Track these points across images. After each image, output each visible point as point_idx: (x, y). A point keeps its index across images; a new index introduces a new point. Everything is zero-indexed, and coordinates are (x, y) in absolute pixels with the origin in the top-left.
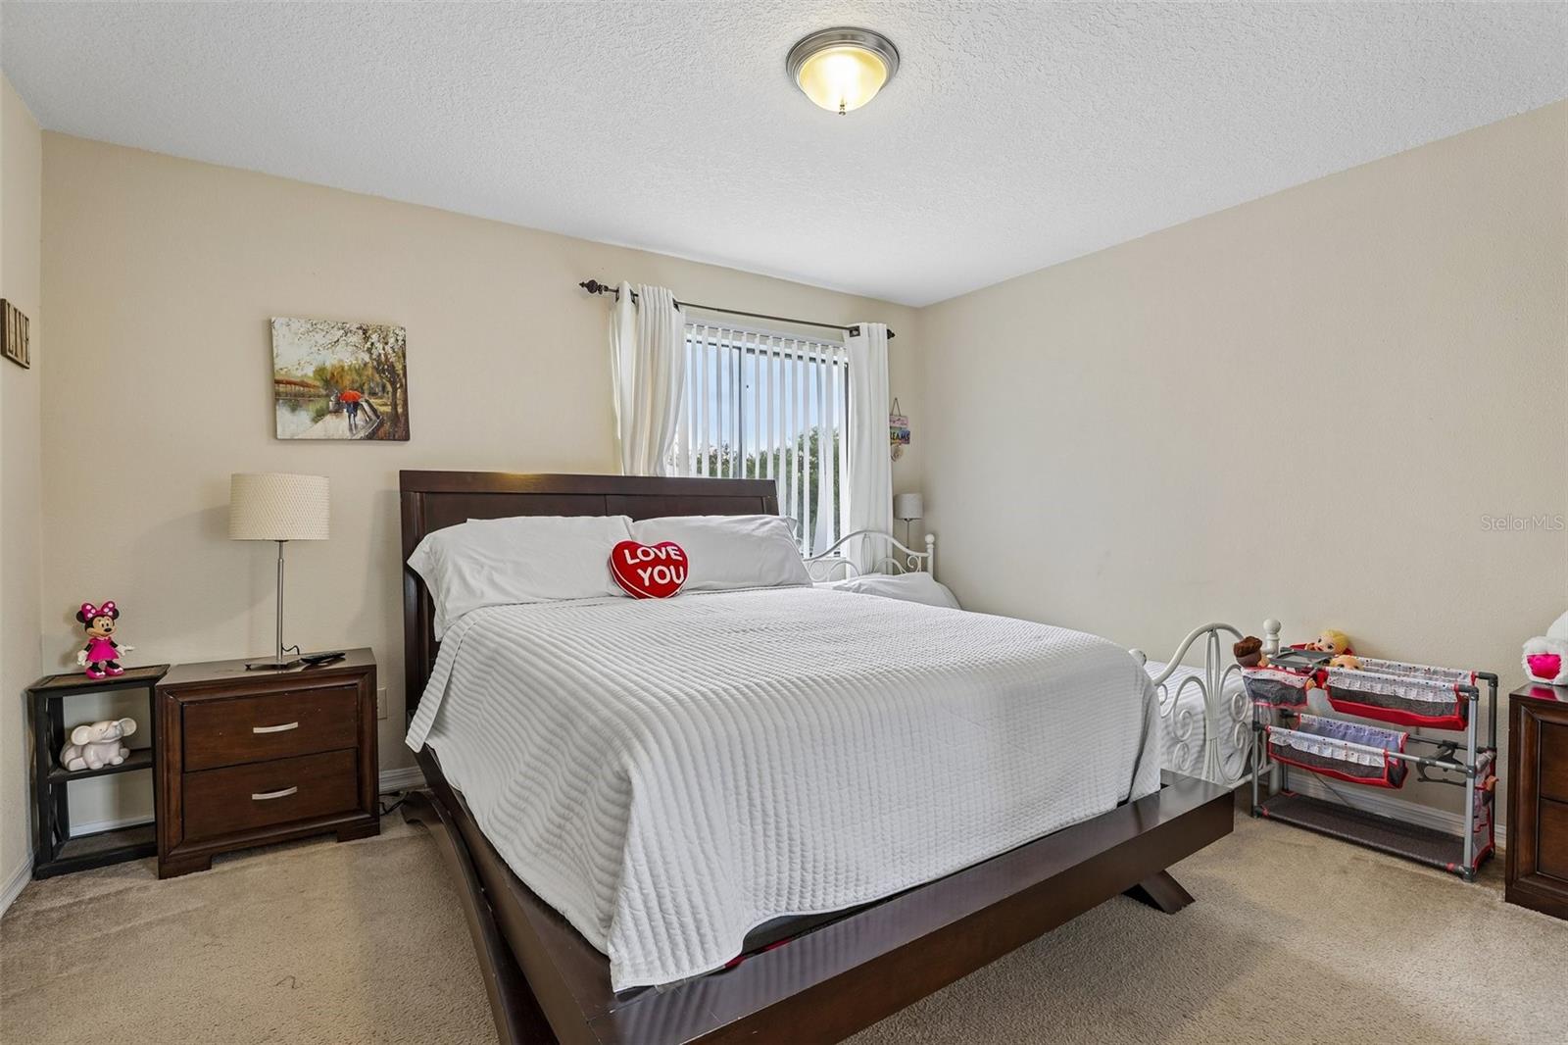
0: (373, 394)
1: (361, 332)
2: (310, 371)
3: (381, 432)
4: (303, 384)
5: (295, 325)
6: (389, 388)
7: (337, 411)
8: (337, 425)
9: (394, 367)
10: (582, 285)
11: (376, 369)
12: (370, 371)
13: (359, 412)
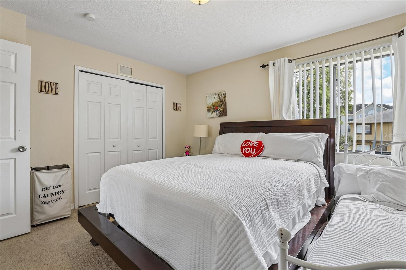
0: (220, 107)
1: (218, 94)
2: (211, 104)
3: (221, 115)
4: (210, 107)
5: (209, 96)
6: (222, 105)
7: (215, 112)
8: (215, 114)
9: (223, 100)
10: (261, 67)
11: (220, 101)
12: (219, 102)
13: (218, 111)
